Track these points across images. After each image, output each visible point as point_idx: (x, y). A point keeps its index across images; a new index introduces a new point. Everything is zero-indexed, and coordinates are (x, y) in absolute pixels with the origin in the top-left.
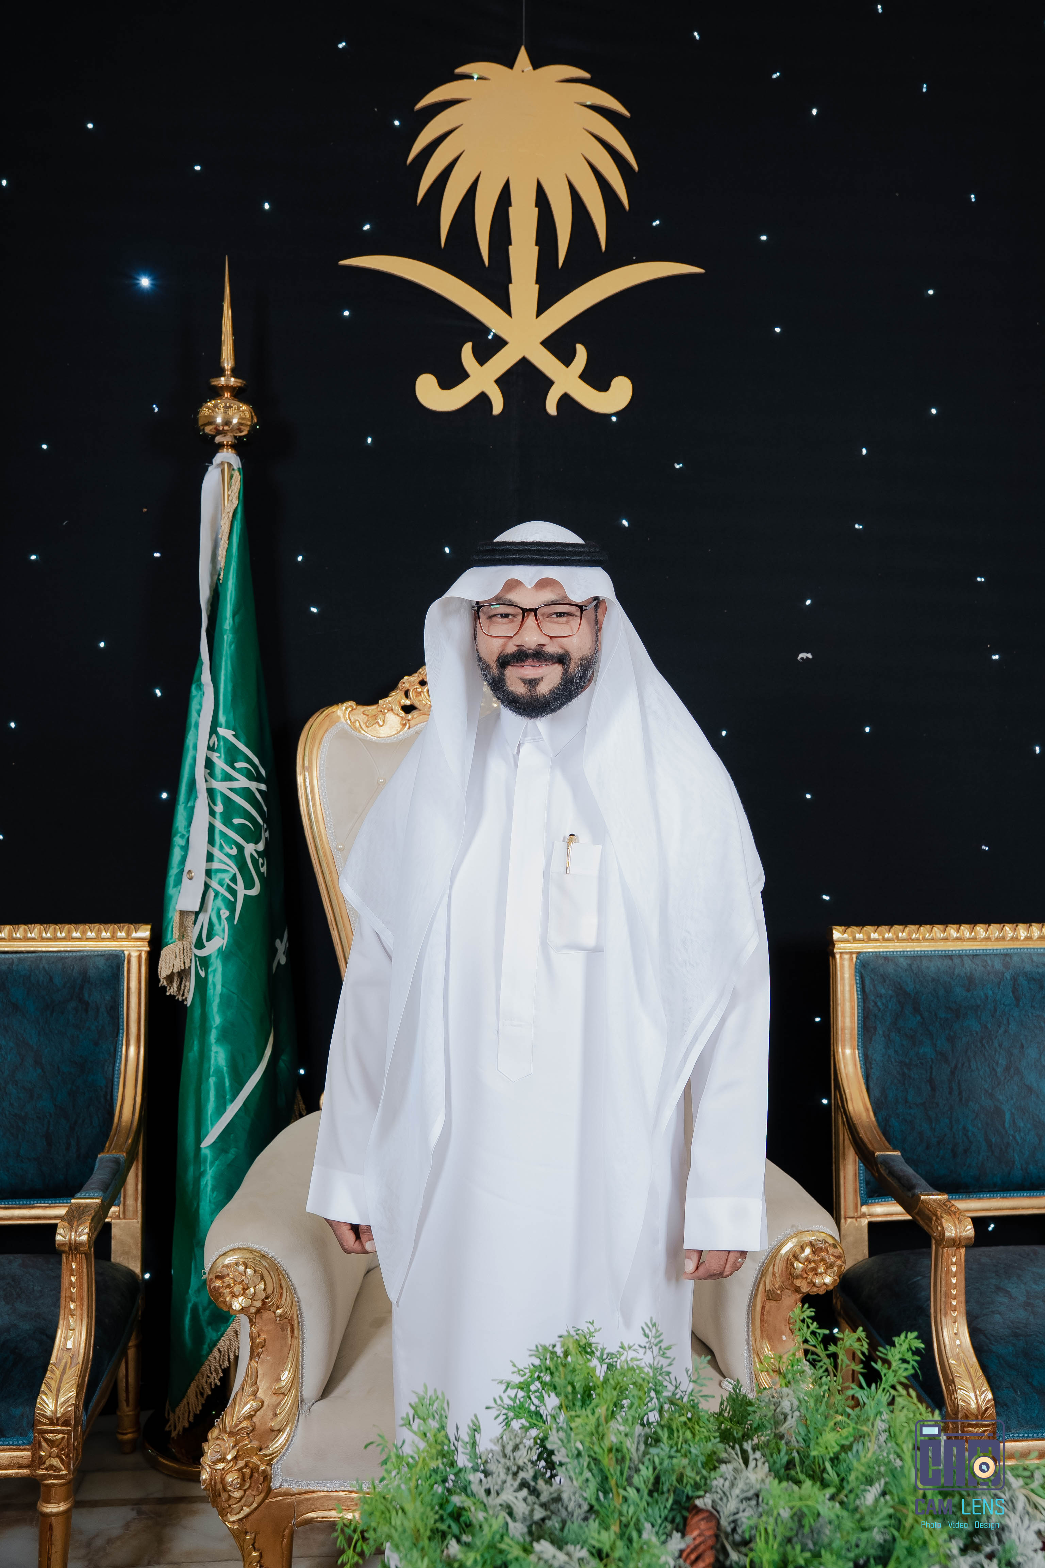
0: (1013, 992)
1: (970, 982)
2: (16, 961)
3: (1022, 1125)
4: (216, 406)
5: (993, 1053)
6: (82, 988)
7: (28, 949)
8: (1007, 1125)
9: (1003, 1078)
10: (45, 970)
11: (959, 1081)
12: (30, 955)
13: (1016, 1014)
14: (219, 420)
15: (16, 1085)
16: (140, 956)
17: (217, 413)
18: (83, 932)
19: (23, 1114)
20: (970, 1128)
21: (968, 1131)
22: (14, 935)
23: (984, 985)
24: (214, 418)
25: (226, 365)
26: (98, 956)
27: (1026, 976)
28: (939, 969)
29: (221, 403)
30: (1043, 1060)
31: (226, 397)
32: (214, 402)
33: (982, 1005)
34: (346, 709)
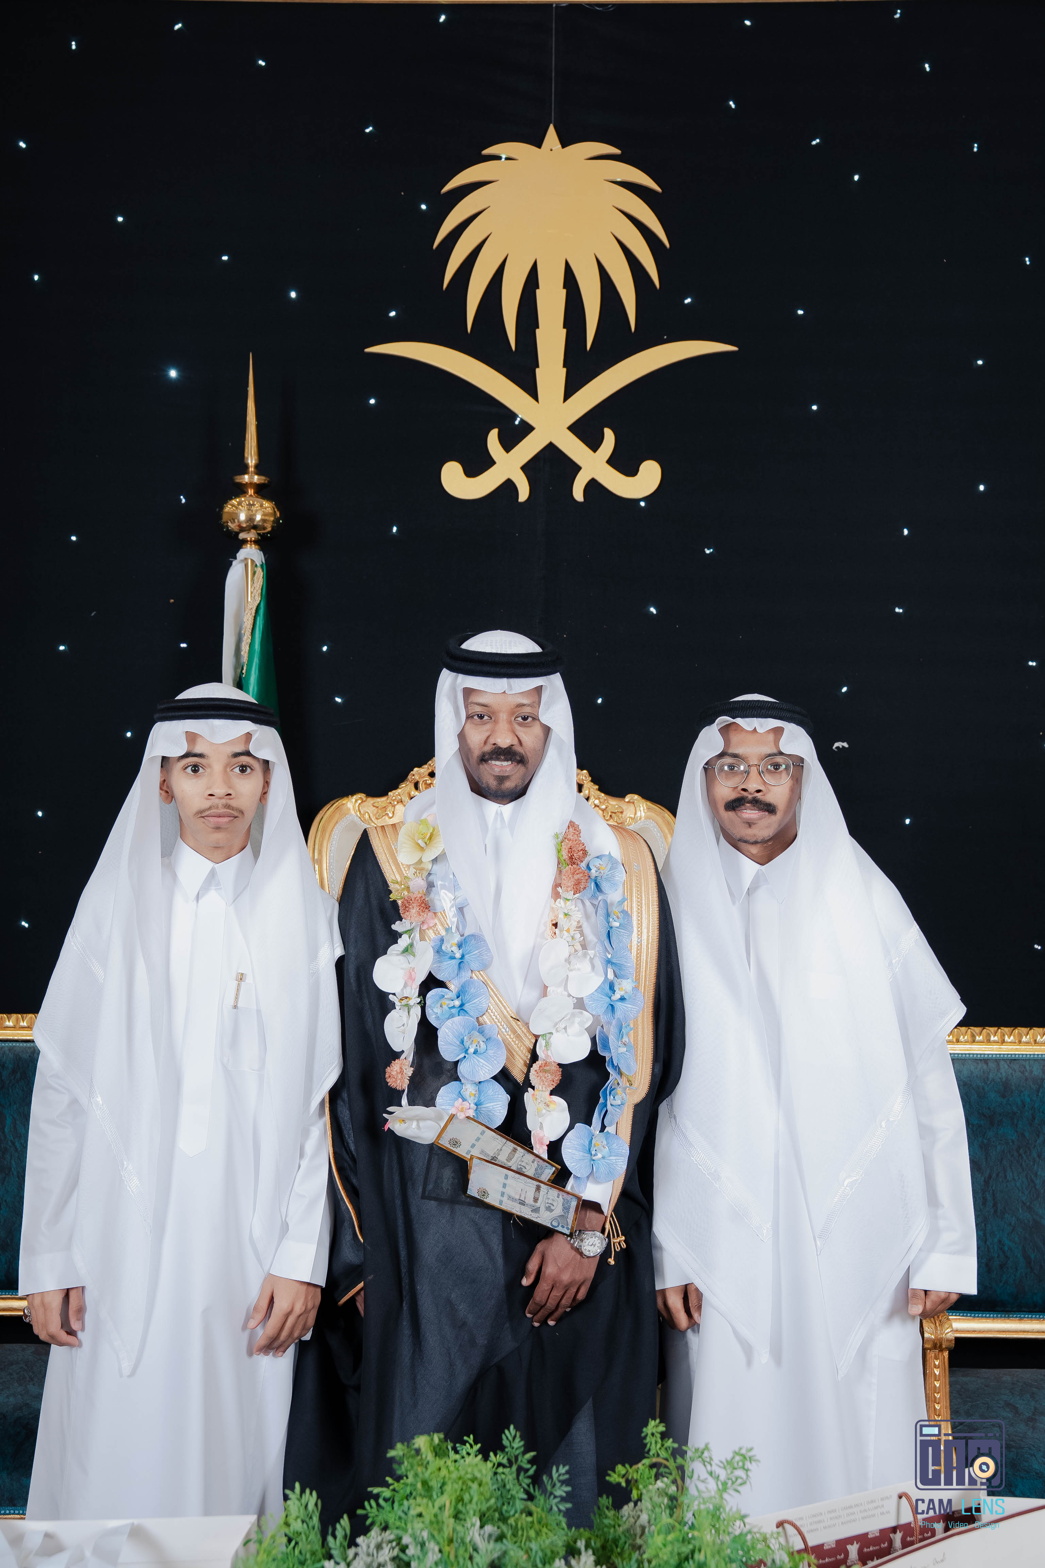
1: (1005, 1088)
4: (240, 503)
11: (993, 1190)
14: (243, 517)
17: (240, 510)
20: (1007, 1242)
21: (1003, 1245)
23: (1022, 1092)
24: (238, 515)
25: (249, 461)
28: (972, 1073)
29: (245, 501)
31: (249, 494)
32: (238, 500)
33: (1019, 1112)
34: (356, 801)
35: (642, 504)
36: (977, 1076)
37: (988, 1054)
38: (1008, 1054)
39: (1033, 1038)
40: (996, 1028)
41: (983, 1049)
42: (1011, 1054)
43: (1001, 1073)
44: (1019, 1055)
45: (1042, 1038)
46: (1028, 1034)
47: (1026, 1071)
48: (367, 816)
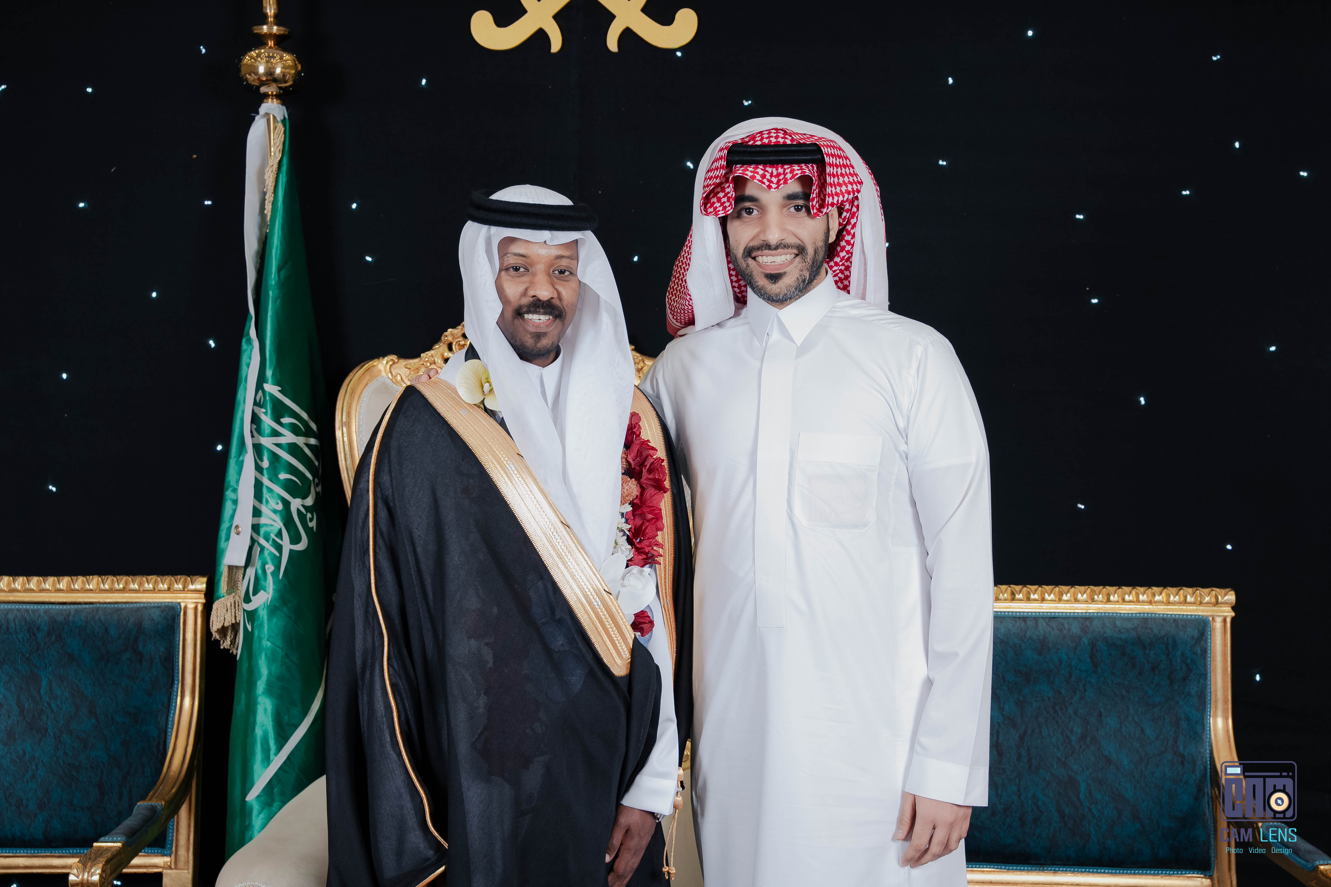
0: (1091, 658)
1: (1042, 646)
2: (73, 612)
3: (1099, 797)
4: (259, 55)
5: (1068, 720)
6: (136, 639)
7: (86, 600)
8: (1082, 796)
9: (1078, 747)
10: (101, 622)
12: (87, 606)
13: (1093, 681)
14: (261, 70)
15: (71, 735)
16: (196, 608)
17: (259, 62)
18: (140, 583)
19: (77, 763)
20: (1040, 797)
21: (1037, 800)
22: (72, 586)
23: (1058, 650)
24: (257, 68)
25: (268, 11)
26: (154, 607)
27: (1107, 642)
29: (264, 53)
30: (1123, 730)
31: (269, 46)
32: (257, 52)
33: (1056, 669)
34: (387, 363)
35: (679, 54)
36: (1014, 634)
37: (1028, 612)
38: (1047, 612)
39: (1074, 596)
40: (1036, 587)
41: (1022, 607)
42: (1051, 613)
43: (1039, 631)
44: (1058, 612)
45: (1082, 596)
46: (1068, 592)
47: (1065, 629)
48: (399, 378)
